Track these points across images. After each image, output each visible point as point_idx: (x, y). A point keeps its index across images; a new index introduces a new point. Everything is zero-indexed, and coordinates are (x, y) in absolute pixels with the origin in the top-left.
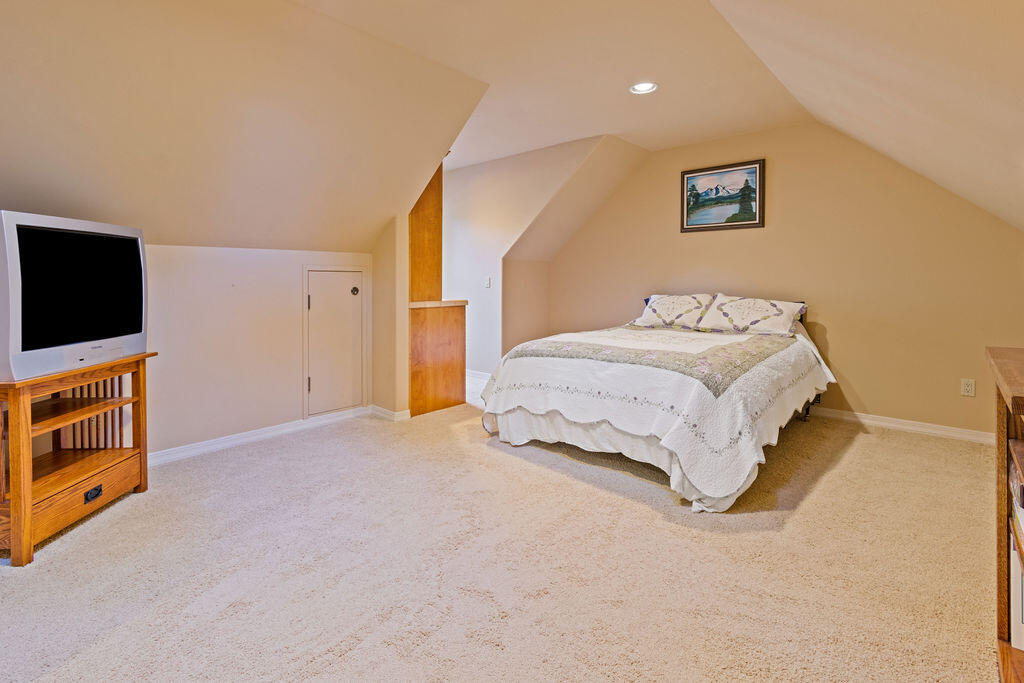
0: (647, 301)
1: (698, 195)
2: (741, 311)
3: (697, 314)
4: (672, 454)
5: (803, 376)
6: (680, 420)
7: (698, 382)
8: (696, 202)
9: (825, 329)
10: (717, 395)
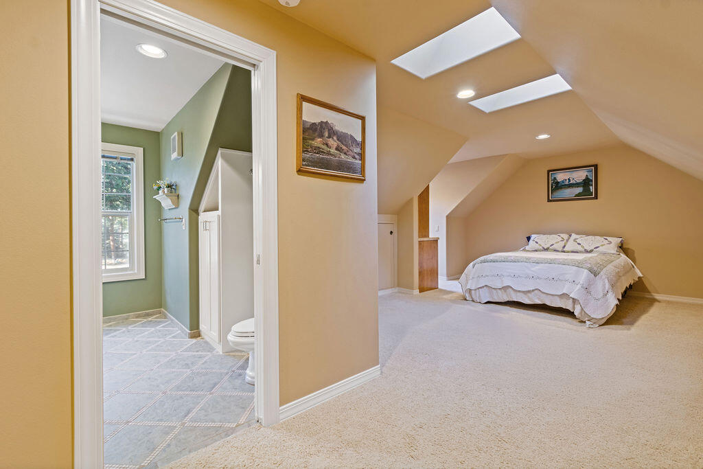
0: (529, 238)
1: (558, 183)
2: (588, 242)
3: (562, 244)
4: (574, 301)
5: (628, 272)
6: (579, 286)
7: (586, 270)
8: (557, 186)
9: (634, 251)
10: (595, 276)
